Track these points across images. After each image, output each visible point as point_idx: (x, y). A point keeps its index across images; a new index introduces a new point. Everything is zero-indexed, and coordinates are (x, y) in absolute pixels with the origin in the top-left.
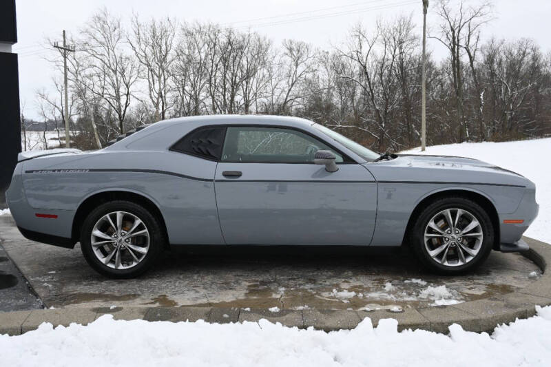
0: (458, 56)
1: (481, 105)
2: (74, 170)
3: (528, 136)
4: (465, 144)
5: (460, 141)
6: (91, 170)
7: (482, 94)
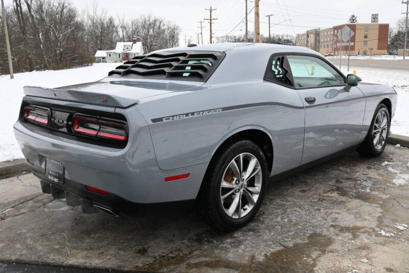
0: (20, 4)
1: (41, 43)
2: (209, 111)
3: (74, 66)
4: (34, 72)
5: (31, 70)
6: (224, 109)
7: (40, 35)
